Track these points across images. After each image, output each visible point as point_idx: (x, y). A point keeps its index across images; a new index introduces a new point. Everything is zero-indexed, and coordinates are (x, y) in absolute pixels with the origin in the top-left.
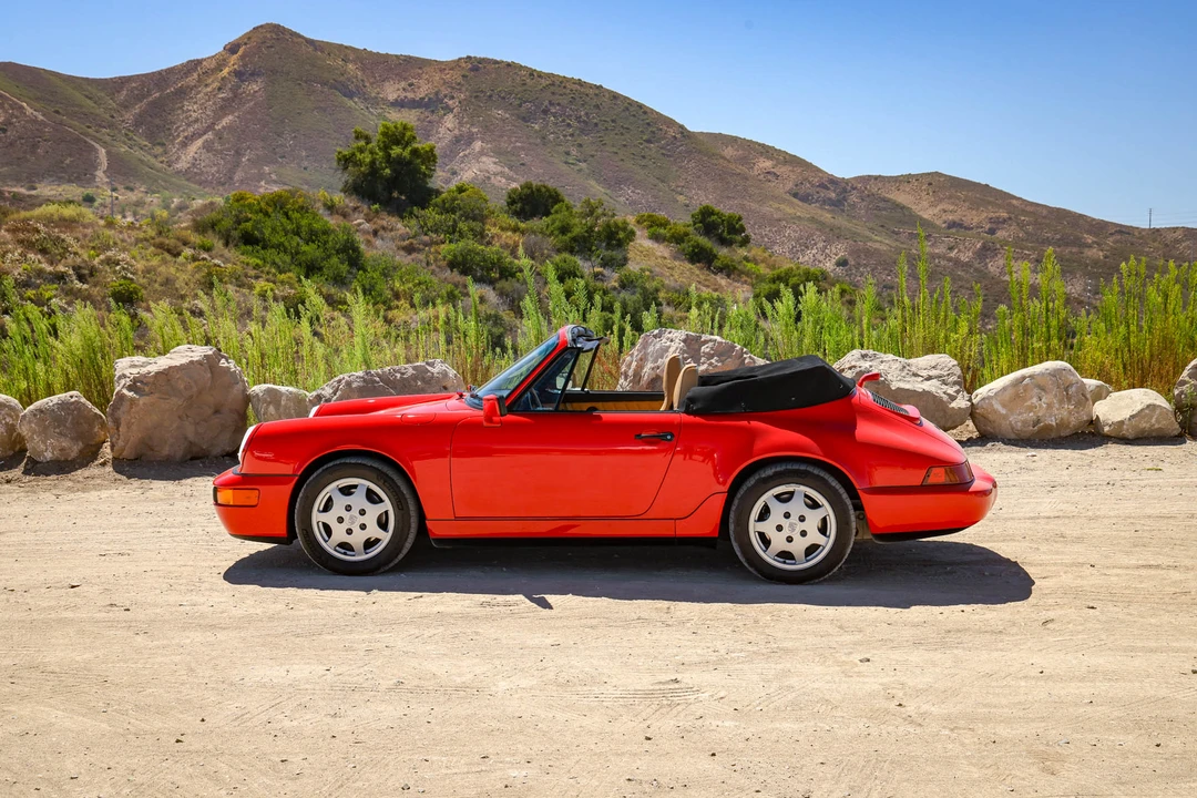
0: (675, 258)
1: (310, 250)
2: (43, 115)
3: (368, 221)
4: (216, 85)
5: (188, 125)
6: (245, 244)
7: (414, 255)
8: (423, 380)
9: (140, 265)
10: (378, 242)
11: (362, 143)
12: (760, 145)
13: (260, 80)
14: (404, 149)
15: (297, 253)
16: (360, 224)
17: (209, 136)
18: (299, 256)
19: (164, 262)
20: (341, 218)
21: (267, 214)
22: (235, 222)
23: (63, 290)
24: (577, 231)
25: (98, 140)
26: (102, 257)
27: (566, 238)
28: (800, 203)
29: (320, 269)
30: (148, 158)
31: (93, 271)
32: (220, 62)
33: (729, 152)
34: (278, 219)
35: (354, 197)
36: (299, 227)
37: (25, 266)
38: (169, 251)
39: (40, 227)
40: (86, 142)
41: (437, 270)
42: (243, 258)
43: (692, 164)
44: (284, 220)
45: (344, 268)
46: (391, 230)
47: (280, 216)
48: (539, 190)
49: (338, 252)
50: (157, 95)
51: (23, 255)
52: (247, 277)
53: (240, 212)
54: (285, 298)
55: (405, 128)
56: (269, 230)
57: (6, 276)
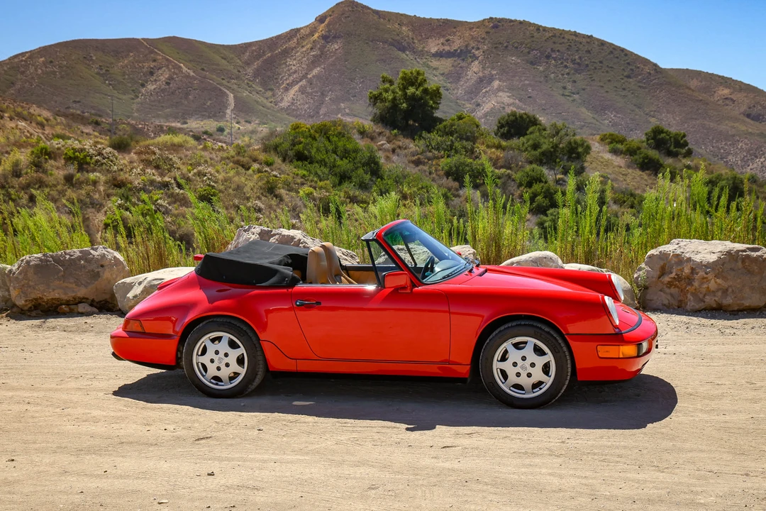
0: (629, 167)
1: (344, 164)
2: (194, 72)
3: (389, 142)
4: (309, 46)
5: (290, 75)
6: (297, 160)
7: (421, 167)
8: (86, 260)
9: (220, 177)
10: (395, 158)
11: (387, 85)
12: (719, 76)
13: (339, 41)
14: (417, 90)
15: (334, 166)
16: (383, 145)
17: (304, 82)
18: (335, 169)
19: (238, 174)
20: (369, 140)
21: (314, 138)
22: (291, 145)
23: (166, 194)
24: (545, 147)
25: (229, 88)
26: (195, 171)
27: (537, 153)
28: (752, 122)
29: (350, 178)
30: (261, 100)
31: (188, 180)
32: (312, 29)
33: (694, 83)
34: (322, 142)
35: (380, 125)
36: (336, 147)
37: (143, 177)
38: (243, 166)
39: (157, 151)
40: (220, 90)
41: (437, 177)
42: (296, 170)
43: (663, 93)
44: (327, 143)
45: (368, 177)
46: (405, 149)
47: (323, 139)
48: (521, 117)
49: (363, 165)
50: (269, 54)
51: (143, 170)
52: (295, 184)
53: (296, 137)
54: (320, 199)
55: (418, 73)
56: (315, 150)
57: (129, 185)
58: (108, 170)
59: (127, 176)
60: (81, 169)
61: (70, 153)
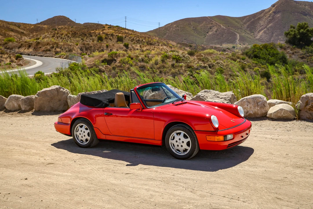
1: (272, 59)
2: (225, 27)
3: (291, 50)
4: (268, 16)
5: (260, 27)
6: (254, 58)
7: (304, 59)
9: (225, 64)
10: (293, 56)
11: (292, 29)
13: (280, 14)
14: (304, 30)
15: (268, 60)
16: (289, 51)
17: (265, 29)
19: (231, 63)
20: (284, 50)
21: (262, 50)
22: (253, 52)
25: (237, 32)
26: (216, 62)
29: (274, 64)
30: (249, 36)
31: (213, 65)
32: (270, 10)
34: (264, 51)
35: (288, 44)
36: (270, 53)
37: (198, 64)
38: (234, 60)
39: (203, 55)
40: (234, 33)
41: (310, 63)
42: (253, 61)
44: (266, 51)
46: (298, 53)
47: (265, 50)
49: (280, 59)
50: (253, 20)
51: (198, 62)
52: (253, 66)
53: (254, 49)
54: (262, 71)
55: (305, 24)
56: (261, 54)
57: (193, 67)
58: (186, 62)
59: (192, 64)
60: (177, 62)
61: (174, 57)
